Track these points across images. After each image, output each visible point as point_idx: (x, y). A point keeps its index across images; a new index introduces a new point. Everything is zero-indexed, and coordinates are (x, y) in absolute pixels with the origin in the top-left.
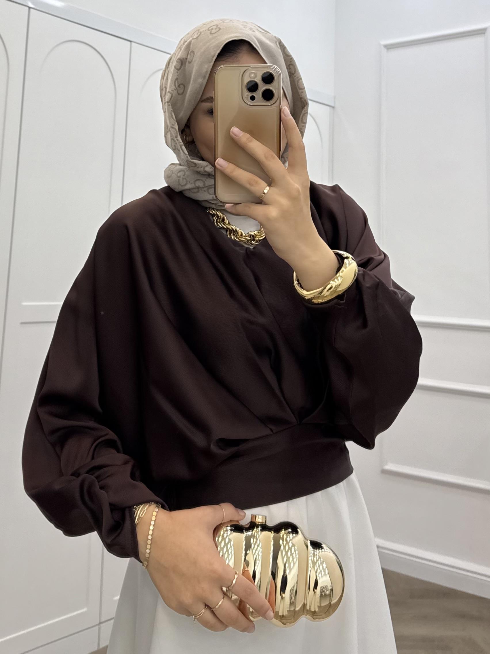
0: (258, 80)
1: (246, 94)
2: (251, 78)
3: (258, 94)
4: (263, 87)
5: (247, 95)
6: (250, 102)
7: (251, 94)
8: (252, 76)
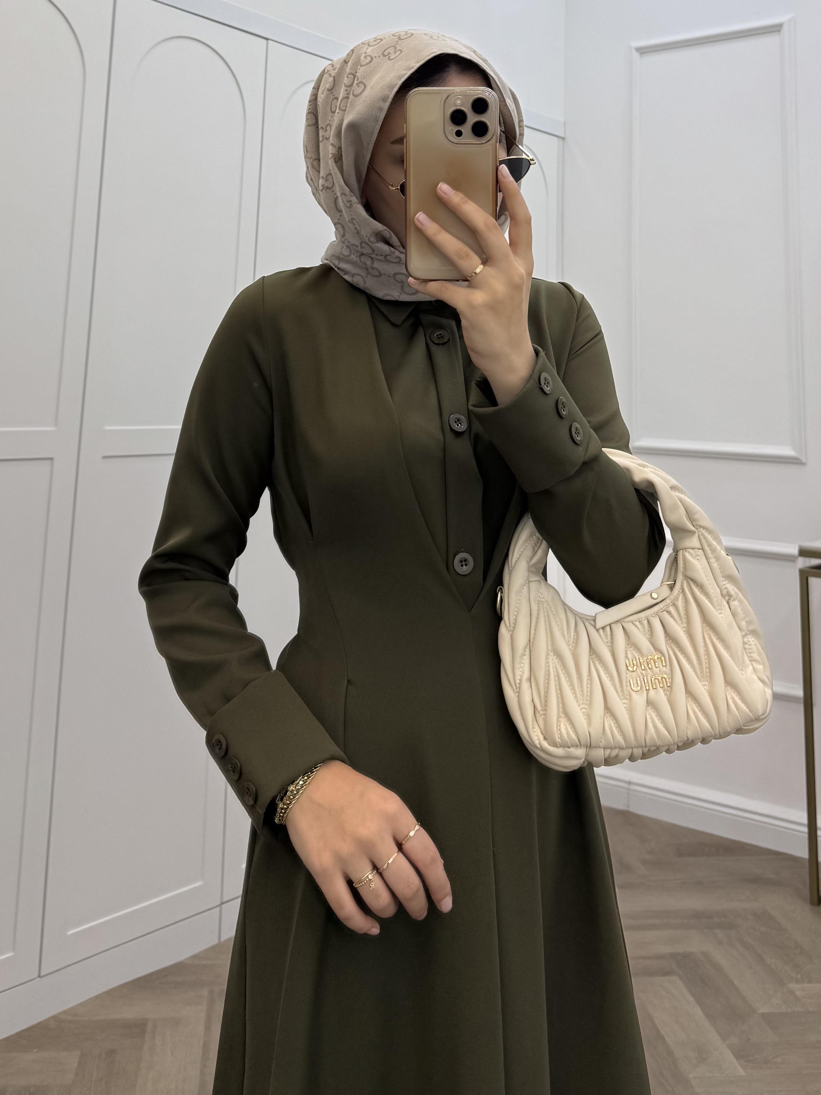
0: (467, 109)
1: (450, 128)
2: (455, 105)
3: (466, 128)
4: (472, 118)
5: (452, 130)
6: (457, 139)
7: (456, 128)
8: (459, 103)
